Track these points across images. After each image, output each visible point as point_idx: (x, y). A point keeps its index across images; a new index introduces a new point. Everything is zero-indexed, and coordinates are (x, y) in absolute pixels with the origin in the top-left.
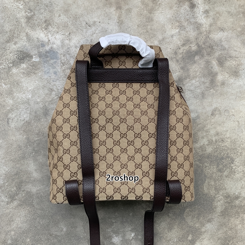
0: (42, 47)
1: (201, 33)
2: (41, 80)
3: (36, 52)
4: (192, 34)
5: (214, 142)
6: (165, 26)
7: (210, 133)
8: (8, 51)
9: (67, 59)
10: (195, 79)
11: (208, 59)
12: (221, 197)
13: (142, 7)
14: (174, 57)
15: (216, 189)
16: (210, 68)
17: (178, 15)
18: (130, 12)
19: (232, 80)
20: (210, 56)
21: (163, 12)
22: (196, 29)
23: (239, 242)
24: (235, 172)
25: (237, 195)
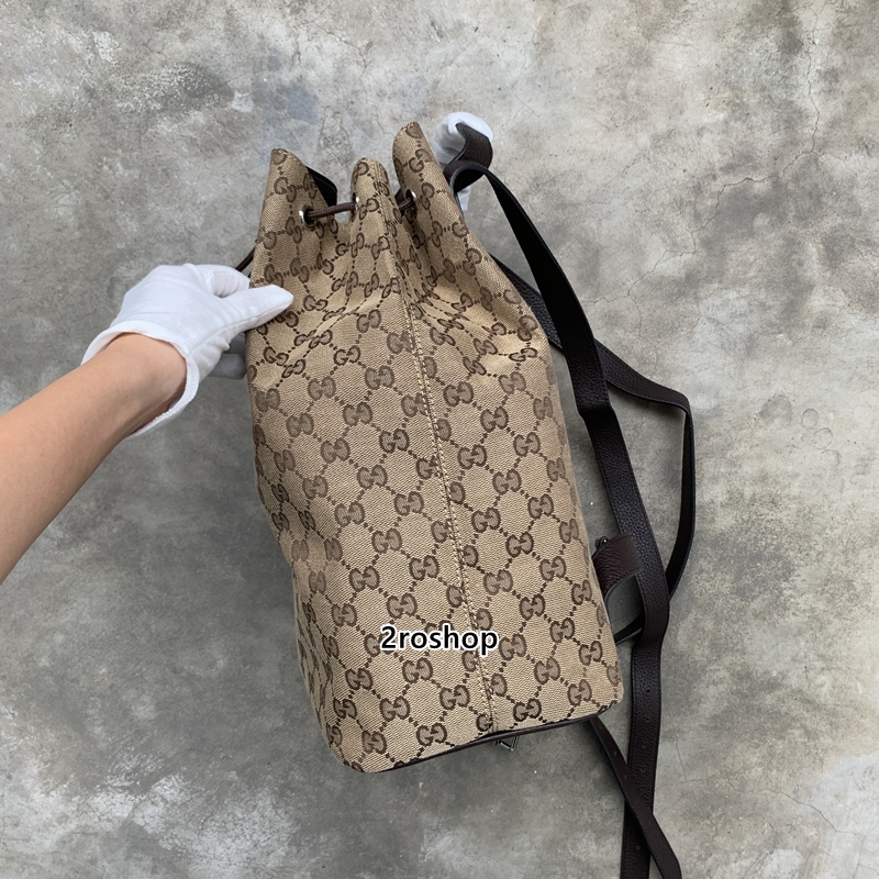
0: (270, 69)
1: (794, 143)
2: (245, 176)
3: (248, 83)
4: (766, 139)
5: (747, 502)
6: (687, 93)
7: (739, 471)
8: (157, 58)
9: (342, 129)
10: (738, 289)
11: (795, 234)
12: (723, 673)
13: (627, 12)
14: (690, 202)
15: (714, 645)
16: (794, 264)
17: (738, 64)
18: (583, 19)
19: (853, 320)
20: (806, 226)
21: (689, 42)
22: (783, 127)
23: (742, 816)
24: (785, 609)
25: (775, 679)
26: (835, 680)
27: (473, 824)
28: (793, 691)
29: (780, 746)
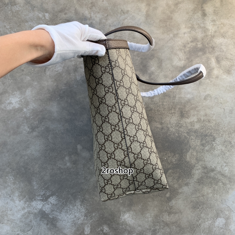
1: (207, 36)
4: (200, 35)
5: (202, 121)
7: (200, 113)
8: (59, 18)
11: (209, 56)
13: (166, 8)
14: (183, 49)
15: (196, 159)
16: (209, 63)
19: (224, 77)
20: (211, 54)
22: (204, 32)
23: (208, 208)
24: (214, 149)
25: (214, 168)
26: (230, 169)
27: (134, 210)
28: (218, 172)
29: (216, 187)
